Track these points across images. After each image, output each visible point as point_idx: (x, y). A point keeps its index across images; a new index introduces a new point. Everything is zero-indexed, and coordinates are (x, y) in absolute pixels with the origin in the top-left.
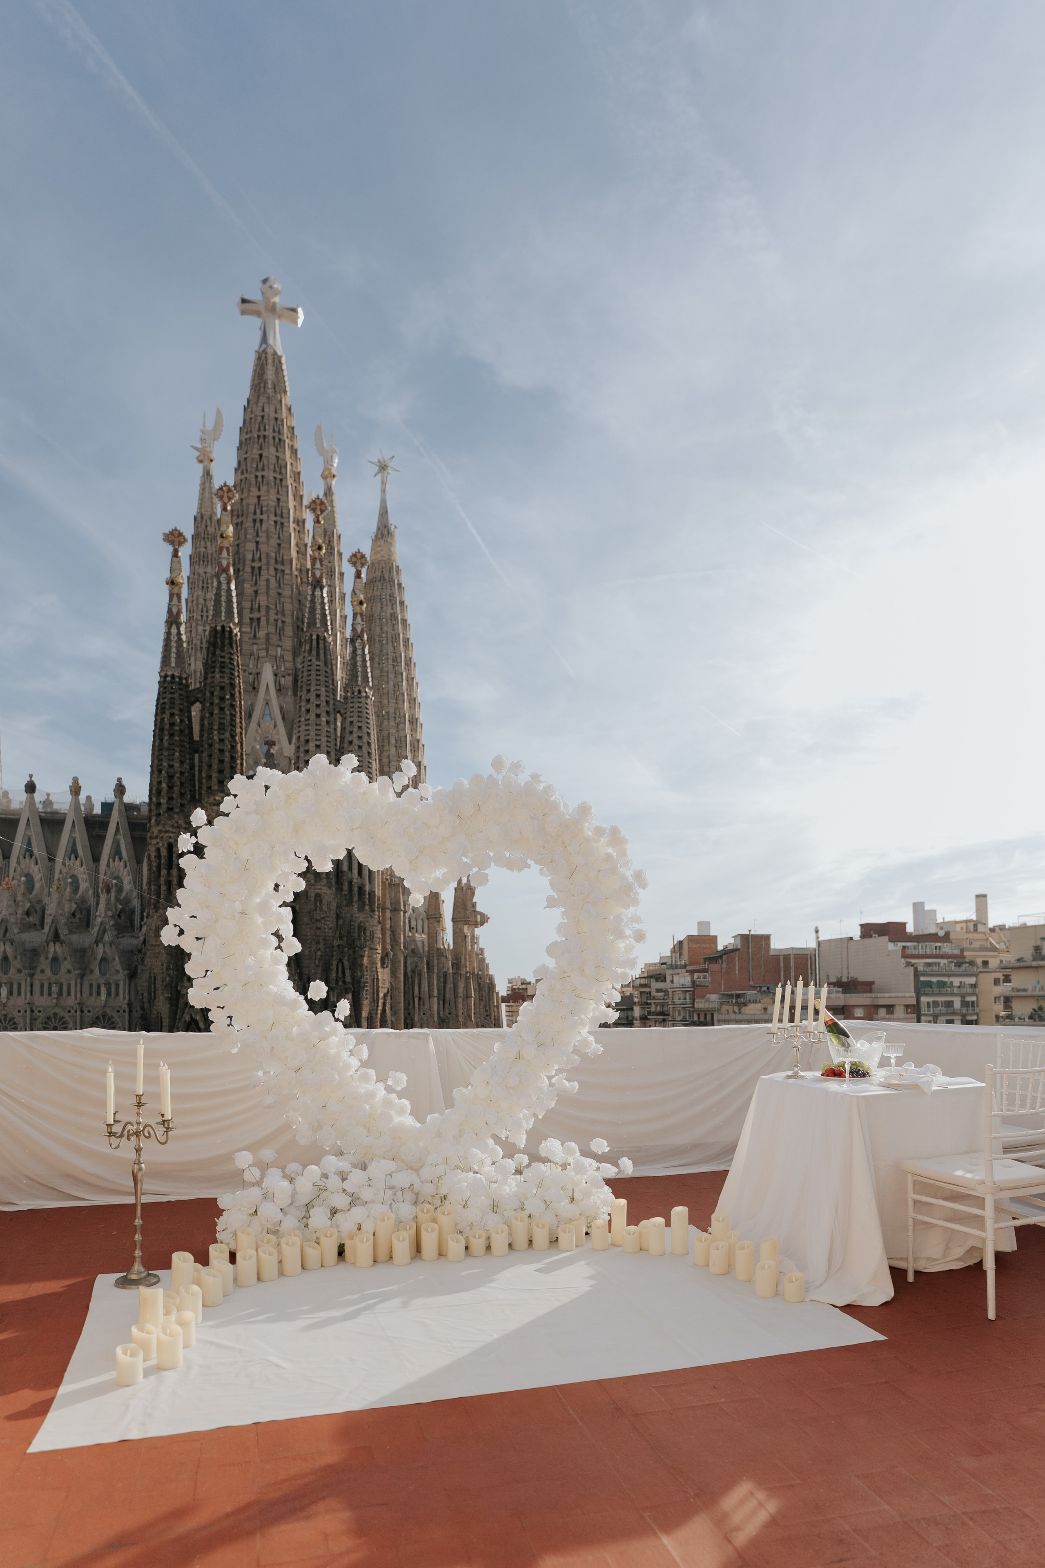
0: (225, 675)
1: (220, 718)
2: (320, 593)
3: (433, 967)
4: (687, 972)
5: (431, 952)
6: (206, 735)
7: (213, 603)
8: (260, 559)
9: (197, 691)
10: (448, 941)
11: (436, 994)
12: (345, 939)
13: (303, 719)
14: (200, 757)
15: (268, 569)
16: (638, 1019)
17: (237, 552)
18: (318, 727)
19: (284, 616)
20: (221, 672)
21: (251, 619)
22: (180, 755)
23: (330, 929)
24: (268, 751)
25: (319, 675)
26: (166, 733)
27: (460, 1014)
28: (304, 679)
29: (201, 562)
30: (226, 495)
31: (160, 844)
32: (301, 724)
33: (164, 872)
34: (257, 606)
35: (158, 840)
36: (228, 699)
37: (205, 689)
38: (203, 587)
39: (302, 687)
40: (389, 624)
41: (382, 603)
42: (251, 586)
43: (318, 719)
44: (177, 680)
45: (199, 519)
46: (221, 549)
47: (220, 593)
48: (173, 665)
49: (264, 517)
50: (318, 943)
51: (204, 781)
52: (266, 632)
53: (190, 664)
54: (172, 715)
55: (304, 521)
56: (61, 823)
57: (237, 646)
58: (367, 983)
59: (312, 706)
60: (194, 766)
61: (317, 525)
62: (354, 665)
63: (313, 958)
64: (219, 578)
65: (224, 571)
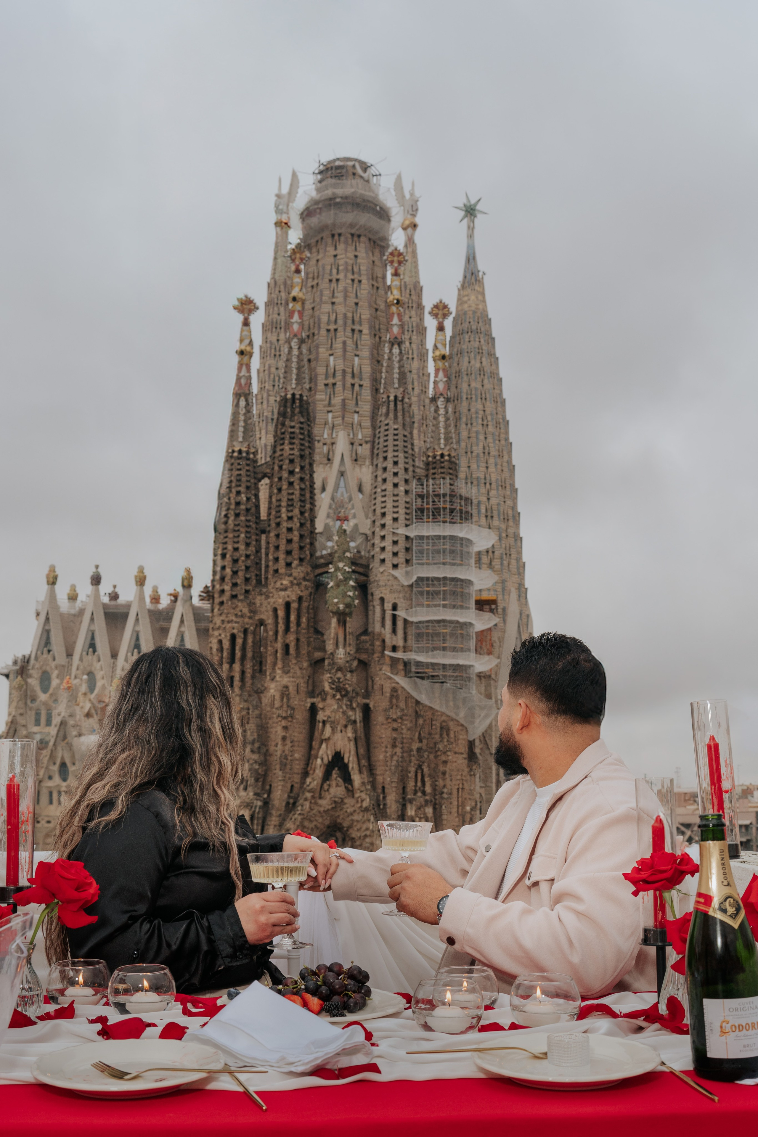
0: (295, 446)
1: (288, 494)
2: (398, 351)
6: (273, 513)
7: (283, 371)
8: (336, 322)
9: (264, 466)
12: (425, 741)
13: (379, 490)
14: (267, 537)
15: (345, 330)
17: (313, 316)
18: (396, 498)
19: (361, 379)
20: (291, 443)
21: (326, 385)
22: (246, 537)
23: (409, 729)
24: (341, 527)
25: (397, 440)
26: (230, 513)
29: (274, 329)
30: (298, 256)
31: (223, 636)
32: (377, 495)
33: (226, 667)
34: (332, 370)
35: (220, 632)
36: (298, 473)
37: (274, 463)
38: (275, 355)
39: (378, 454)
40: (478, 379)
41: (469, 357)
42: (326, 350)
43: (396, 489)
44: (244, 455)
45: (273, 286)
46: (293, 312)
47: (291, 359)
48: (241, 439)
49: (341, 276)
50: (394, 746)
51: (271, 564)
52: (342, 397)
53: (260, 438)
54: (238, 493)
55: (384, 276)
56: (125, 616)
57: (308, 414)
58: (451, 794)
59: (389, 475)
60: (260, 548)
61: (395, 278)
62: (437, 426)
63: (389, 764)
64: (290, 344)
65: (295, 335)
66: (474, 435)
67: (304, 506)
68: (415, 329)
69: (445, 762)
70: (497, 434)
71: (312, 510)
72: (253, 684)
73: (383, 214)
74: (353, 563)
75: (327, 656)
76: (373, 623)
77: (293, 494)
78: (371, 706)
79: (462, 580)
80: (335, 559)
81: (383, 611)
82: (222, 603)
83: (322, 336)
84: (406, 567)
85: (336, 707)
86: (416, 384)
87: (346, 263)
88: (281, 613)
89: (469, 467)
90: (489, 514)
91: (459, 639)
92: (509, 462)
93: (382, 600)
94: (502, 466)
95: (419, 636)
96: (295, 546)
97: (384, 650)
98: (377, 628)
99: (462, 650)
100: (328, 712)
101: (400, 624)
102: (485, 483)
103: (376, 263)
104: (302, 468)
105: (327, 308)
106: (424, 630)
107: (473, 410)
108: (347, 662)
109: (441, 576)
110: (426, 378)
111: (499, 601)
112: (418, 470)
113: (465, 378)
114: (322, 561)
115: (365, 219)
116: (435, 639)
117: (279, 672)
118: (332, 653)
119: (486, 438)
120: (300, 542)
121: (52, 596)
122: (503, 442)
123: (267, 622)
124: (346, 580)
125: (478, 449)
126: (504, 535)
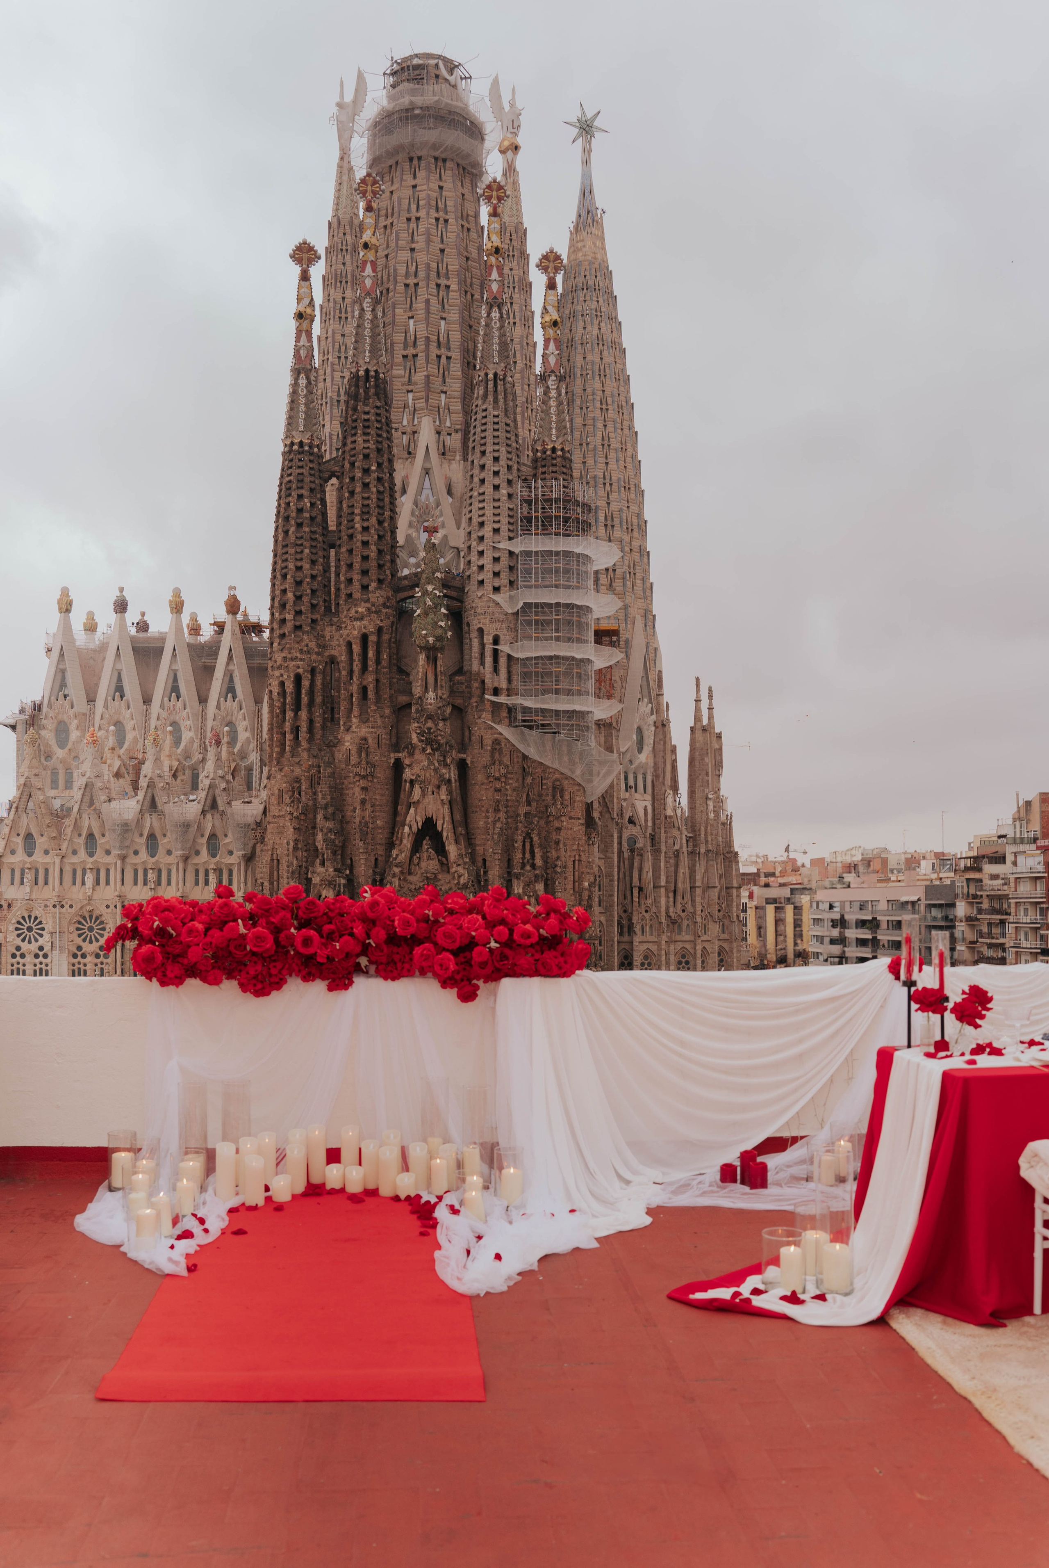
0: (370, 437)
1: (363, 498)
2: (498, 315)
3: (659, 843)
4: (1038, 848)
5: (657, 822)
6: (345, 522)
7: (352, 339)
8: (416, 274)
9: (332, 463)
10: (682, 804)
11: (663, 883)
12: (534, 804)
13: (476, 494)
14: (336, 553)
15: (428, 285)
16: (964, 920)
17: (386, 266)
18: (496, 504)
19: (449, 349)
20: (365, 434)
21: (405, 357)
22: (311, 553)
23: (514, 790)
24: (429, 540)
25: (498, 430)
26: (293, 522)
27: (699, 912)
28: (477, 437)
29: (338, 284)
30: (369, 188)
31: (285, 676)
32: (473, 500)
33: (289, 714)
34: (413, 338)
35: (282, 671)
36: (374, 471)
37: (344, 459)
38: (340, 318)
39: (473, 448)
40: (596, 350)
41: (585, 322)
42: (405, 311)
43: (497, 492)
44: (307, 448)
45: (336, 226)
46: (364, 263)
47: (363, 324)
48: (301, 428)
49: (422, 214)
50: (497, 810)
51: (342, 586)
52: (425, 373)
53: (323, 426)
54: (300, 497)
55: (477, 215)
56: (159, 652)
57: (386, 396)
58: (565, 867)
59: (487, 475)
60: (329, 567)
61: (493, 219)
62: (547, 412)
63: (490, 832)
64: (361, 304)
65: (368, 294)
66: (591, 422)
67: (383, 514)
68: (516, 285)
69: (559, 829)
70: (619, 420)
71: (392, 518)
72: (323, 735)
73: (475, 131)
74: (445, 585)
75: (414, 701)
76: (470, 660)
77: (368, 498)
78: (468, 762)
79: (578, 607)
80: (422, 581)
81: (482, 645)
82: (283, 636)
83: (398, 294)
84: (510, 590)
85: (426, 763)
86: (518, 356)
87: (429, 195)
88: (356, 648)
89: (584, 463)
90: (609, 523)
91: (575, 680)
92: (634, 456)
93: (481, 631)
94: (625, 461)
95: (526, 676)
96: (372, 564)
97: (484, 693)
98: (475, 666)
99: (579, 693)
100: (416, 770)
101: (503, 661)
102: (604, 484)
103: (466, 197)
104: (379, 465)
105: (405, 255)
106: (532, 669)
107: (589, 390)
108: (439, 708)
109: (553, 602)
110: (531, 349)
111: (621, 632)
112: (523, 468)
113: (579, 347)
114: (406, 582)
115: (452, 138)
116: (546, 679)
117: (354, 720)
118: (420, 698)
119: (605, 426)
120: (378, 559)
121: (66, 627)
122: (626, 431)
123: (339, 660)
124: (436, 606)
125: (596, 441)
126: (627, 549)
